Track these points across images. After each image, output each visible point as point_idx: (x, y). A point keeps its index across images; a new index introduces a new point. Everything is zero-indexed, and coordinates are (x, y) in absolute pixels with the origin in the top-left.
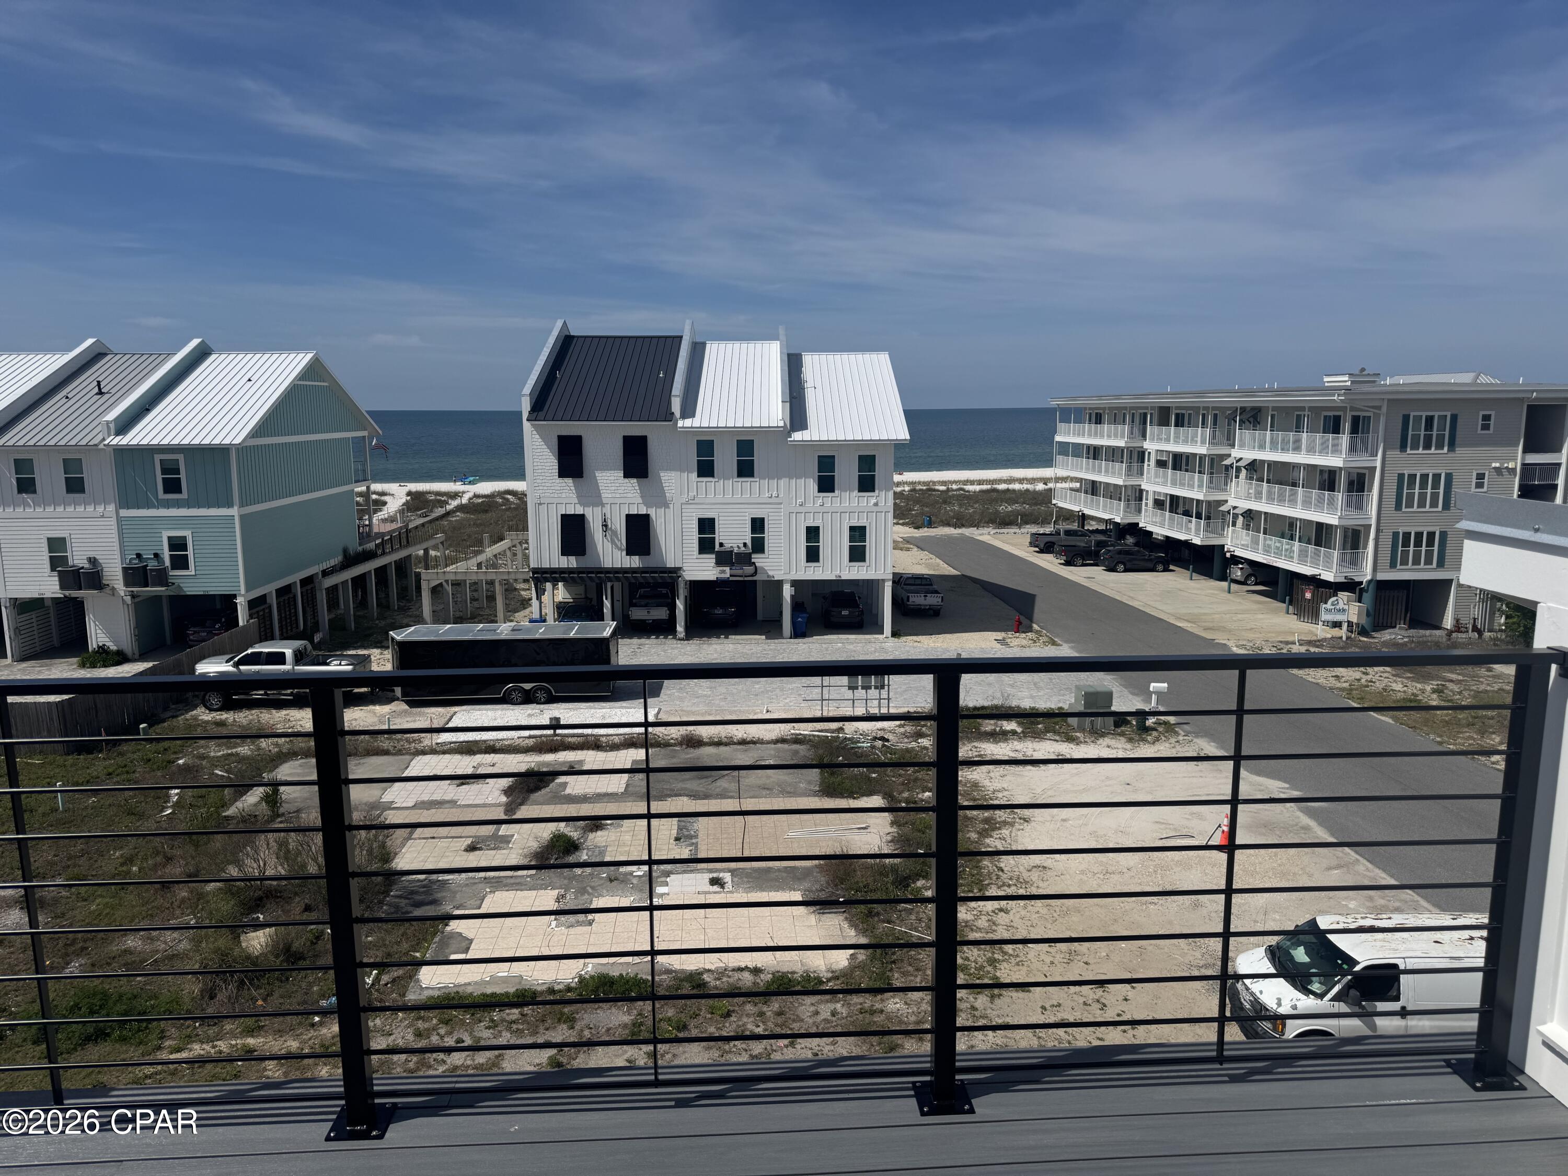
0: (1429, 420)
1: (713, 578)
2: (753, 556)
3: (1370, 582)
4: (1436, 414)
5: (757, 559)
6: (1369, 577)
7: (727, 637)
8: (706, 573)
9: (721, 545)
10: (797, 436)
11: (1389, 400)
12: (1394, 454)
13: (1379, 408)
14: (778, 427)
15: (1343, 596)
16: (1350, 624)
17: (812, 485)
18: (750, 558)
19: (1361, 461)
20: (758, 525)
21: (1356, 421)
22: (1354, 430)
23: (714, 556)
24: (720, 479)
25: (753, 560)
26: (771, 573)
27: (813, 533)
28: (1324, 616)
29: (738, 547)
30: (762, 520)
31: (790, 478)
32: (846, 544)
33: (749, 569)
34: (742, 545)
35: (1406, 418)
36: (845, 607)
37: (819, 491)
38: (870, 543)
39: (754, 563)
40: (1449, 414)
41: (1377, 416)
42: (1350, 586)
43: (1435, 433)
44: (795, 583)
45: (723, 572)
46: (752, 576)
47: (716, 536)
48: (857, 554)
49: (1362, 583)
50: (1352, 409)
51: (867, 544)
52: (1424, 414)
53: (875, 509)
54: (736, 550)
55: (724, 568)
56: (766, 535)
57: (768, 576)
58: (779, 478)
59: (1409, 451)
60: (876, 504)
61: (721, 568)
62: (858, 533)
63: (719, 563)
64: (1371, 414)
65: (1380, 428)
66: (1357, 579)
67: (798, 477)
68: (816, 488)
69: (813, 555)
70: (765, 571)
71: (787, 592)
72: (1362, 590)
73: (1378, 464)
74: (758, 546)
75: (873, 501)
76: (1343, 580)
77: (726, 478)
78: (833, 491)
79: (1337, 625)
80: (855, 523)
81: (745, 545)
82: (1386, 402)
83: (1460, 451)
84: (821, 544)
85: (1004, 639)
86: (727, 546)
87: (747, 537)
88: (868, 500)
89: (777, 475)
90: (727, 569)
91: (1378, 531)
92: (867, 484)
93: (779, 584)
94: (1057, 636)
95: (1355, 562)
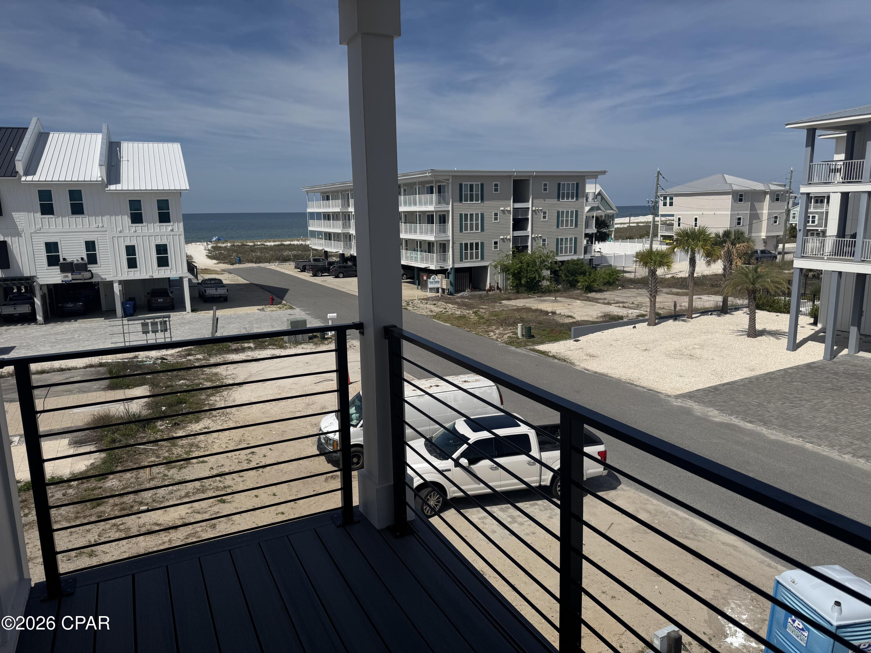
0: (471, 186)
1: (60, 282)
2: (89, 266)
3: (452, 268)
4: (474, 183)
5: (91, 267)
6: (451, 266)
7: (76, 321)
8: (55, 279)
9: (64, 259)
10: (112, 187)
11: (452, 176)
12: (457, 204)
13: (448, 180)
14: (97, 181)
15: (440, 276)
16: (443, 290)
17: (127, 219)
18: (86, 268)
19: (443, 208)
20: (90, 246)
21: (439, 187)
22: (439, 192)
23: (58, 267)
24: (58, 217)
25: (89, 269)
26: (103, 277)
27: (131, 250)
28: (430, 286)
29: (77, 260)
30: (93, 242)
31: (111, 215)
32: (154, 256)
33: (87, 275)
34: (80, 259)
35: (461, 185)
36: (160, 296)
37: (132, 223)
38: (171, 255)
39: (90, 271)
40: (480, 183)
41: (448, 184)
42: (442, 271)
43: (474, 193)
44: (120, 282)
45: (67, 276)
46: (90, 279)
47: (60, 254)
48: (163, 262)
49: (448, 269)
50: (437, 181)
51: (169, 255)
52: (469, 183)
53: (172, 233)
54: (75, 262)
55: (67, 274)
56: (97, 252)
57: (102, 279)
58: (103, 216)
59: (463, 202)
60: (172, 230)
61: (65, 274)
62: (162, 249)
63: (63, 270)
64: (445, 184)
65: (449, 191)
66: (446, 268)
67: (116, 214)
68: (130, 221)
69: (132, 264)
70: (99, 276)
71: (117, 288)
72: (448, 273)
73: (450, 209)
74: (93, 259)
75: (170, 228)
76: (439, 268)
77: (63, 216)
78: (142, 223)
79: (437, 290)
80: (159, 242)
81: (82, 259)
82: (451, 177)
83: (486, 203)
84: (137, 256)
85: (263, 309)
86: (69, 260)
87: (84, 254)
88: (166, 228)
89: (100, 213)
90: (69, 275)
91: (453, 243)
92: (164, 218)
93: (110, 284)
94: (295, 305)
95: (445, 260)
